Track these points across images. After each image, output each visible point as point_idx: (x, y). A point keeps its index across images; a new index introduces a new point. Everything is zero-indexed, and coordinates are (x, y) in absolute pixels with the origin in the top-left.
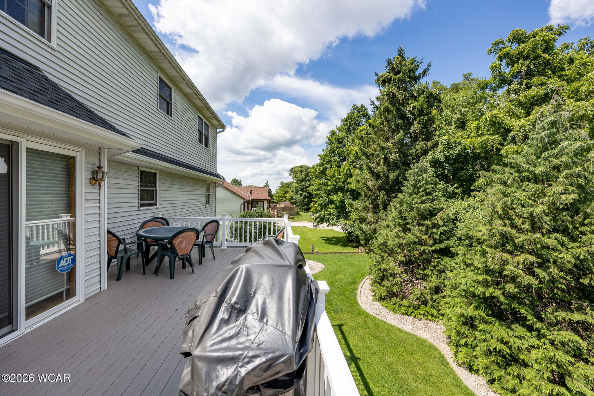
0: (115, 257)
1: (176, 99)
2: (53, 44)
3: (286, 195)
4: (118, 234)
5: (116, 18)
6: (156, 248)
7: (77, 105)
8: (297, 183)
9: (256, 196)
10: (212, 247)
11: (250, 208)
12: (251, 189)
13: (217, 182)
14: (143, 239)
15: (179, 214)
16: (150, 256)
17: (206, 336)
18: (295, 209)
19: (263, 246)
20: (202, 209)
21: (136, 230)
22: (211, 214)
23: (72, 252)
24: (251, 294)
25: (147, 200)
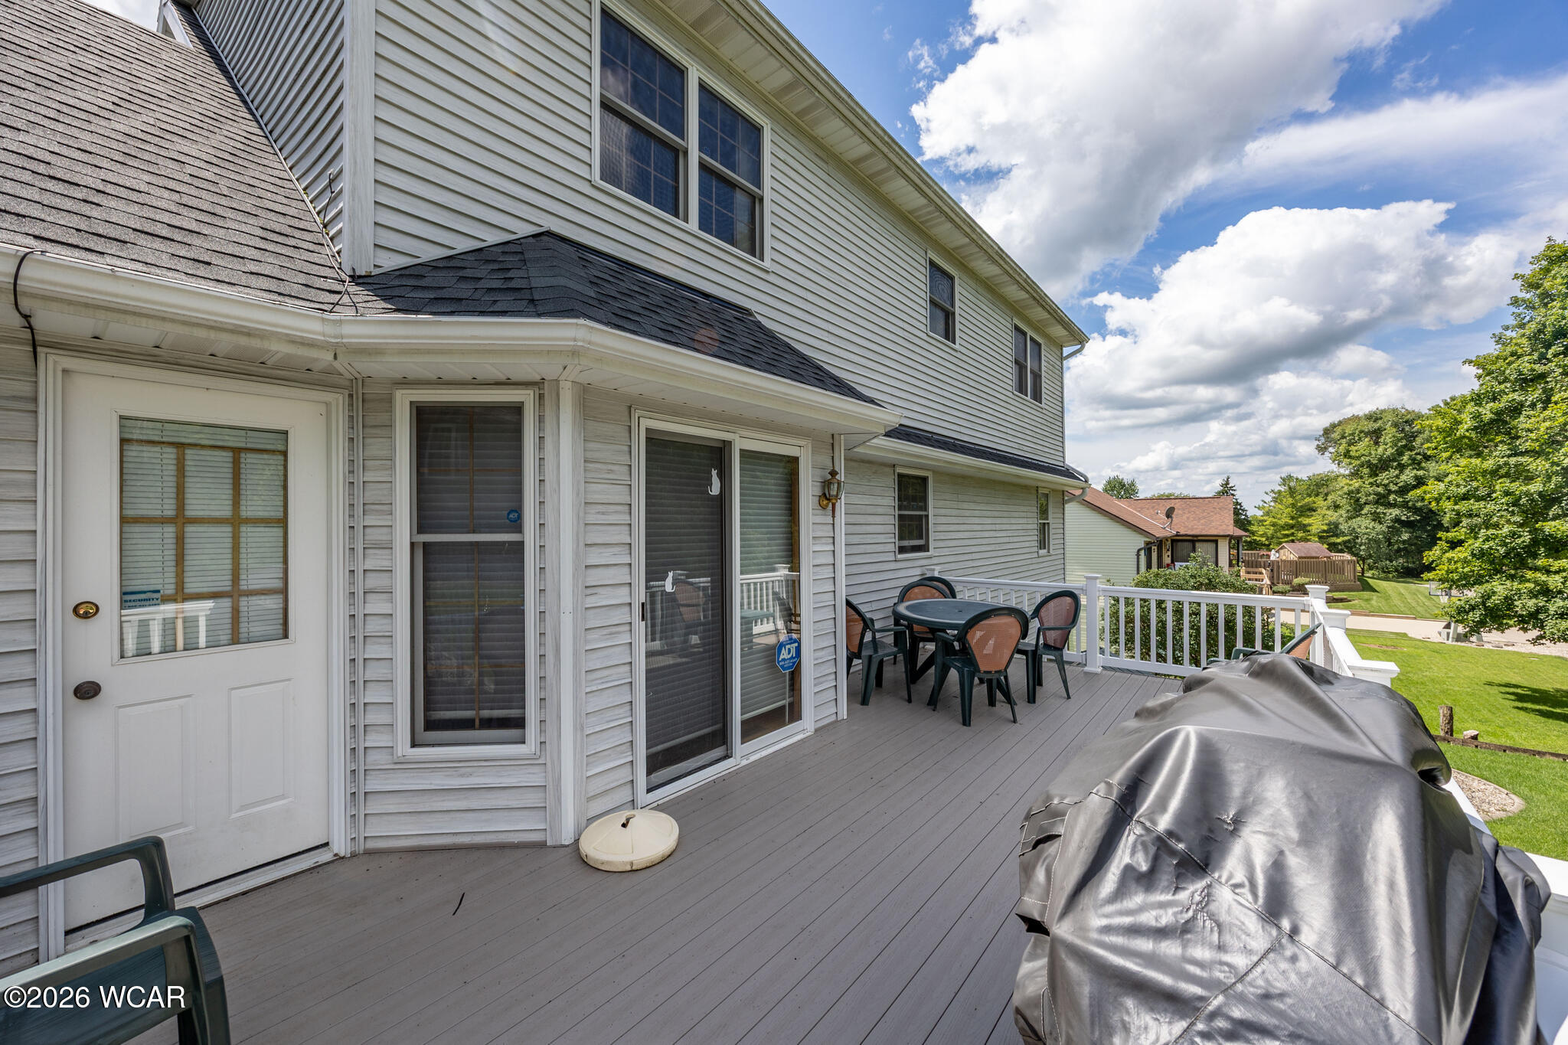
0: (858, 656)
1: (966, 301)
2: (767, 264)
3: (1306, 521)
4: (863, 609)
5: (852, 170)
6: (931, 647)
7: (801, 360)
8: (1355, 474)
9: (1186, 524)
10: (1061, 664)
11: (1167, 560)
12: (1170, 504)
13: (1066, 489)
14: (906, 623)
15: (975, 571)
16: (919, 664)
17: (1085, 899)
18: (1348, 568)
19: (1250, 679)
20: (1029, 562)
21: (891, 603)
22: (1051, 574)
23: (794, 636)
24: (1224, 821)
25: (910, 539)
